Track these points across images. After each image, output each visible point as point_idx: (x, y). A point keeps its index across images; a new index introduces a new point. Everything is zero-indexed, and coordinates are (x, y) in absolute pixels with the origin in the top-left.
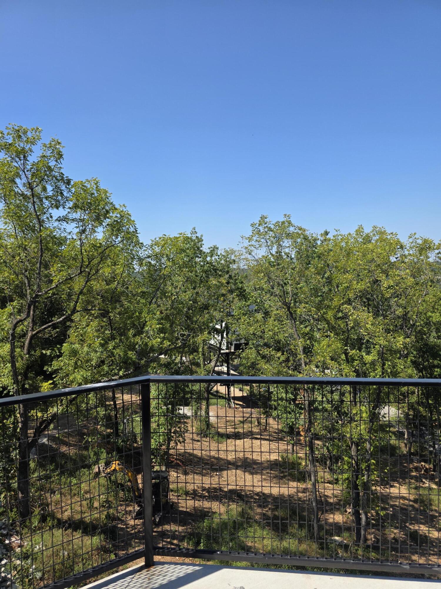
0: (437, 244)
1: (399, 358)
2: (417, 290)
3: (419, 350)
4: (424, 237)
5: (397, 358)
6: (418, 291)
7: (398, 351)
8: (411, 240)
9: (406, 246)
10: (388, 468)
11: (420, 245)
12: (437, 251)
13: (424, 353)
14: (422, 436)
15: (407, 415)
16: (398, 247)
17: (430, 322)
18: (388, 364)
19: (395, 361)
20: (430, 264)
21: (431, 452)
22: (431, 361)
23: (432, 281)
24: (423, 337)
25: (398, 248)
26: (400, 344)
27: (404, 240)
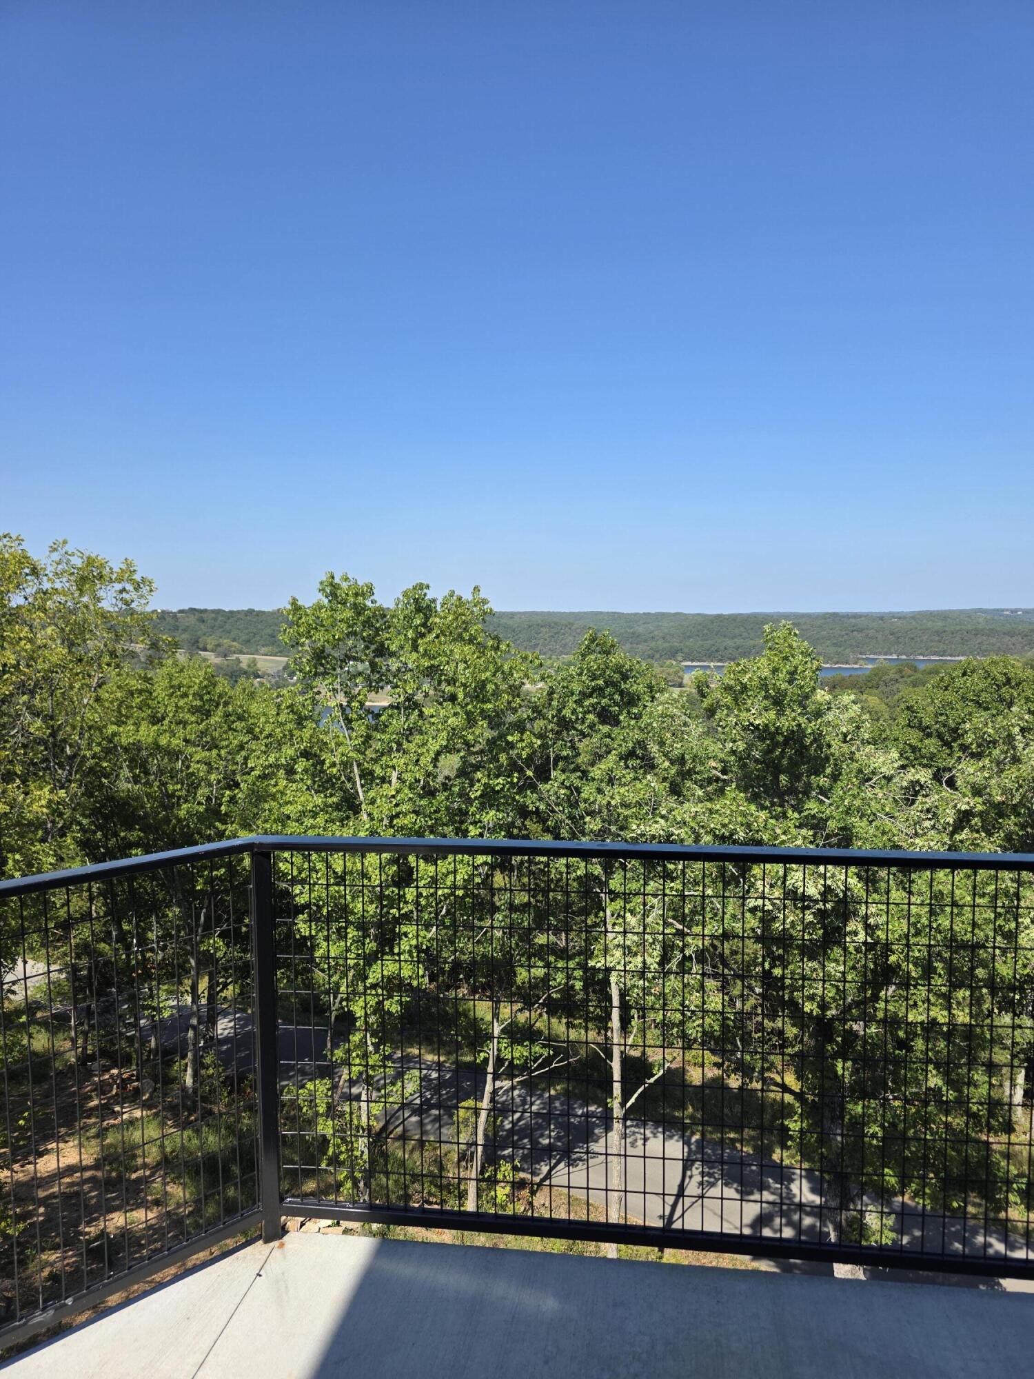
0: (116, 569)
1: (43, 840)
2: (77, 674)
3: (95, 812)
4: (87, 553)
5: (37, 841)
6: (80, 676)
7: (38, 824)
8: (56, 556)
9: (45, 569)
10: (26, 1114)
11: (79, 569)
12: (118, 586)
13: (107, 818)
14: (108, 1009)
15: (75, 969)
16: (27, 571)
17: (115, 746)
18: (14, 860)
19: (33, 849)
20: (104, 616)
21: (130, 1040)
22: (122, 834)
23: (113, 654)
24: (101, 782)
25: (27, 575)
26: (42, 806)
27: (39, 554)
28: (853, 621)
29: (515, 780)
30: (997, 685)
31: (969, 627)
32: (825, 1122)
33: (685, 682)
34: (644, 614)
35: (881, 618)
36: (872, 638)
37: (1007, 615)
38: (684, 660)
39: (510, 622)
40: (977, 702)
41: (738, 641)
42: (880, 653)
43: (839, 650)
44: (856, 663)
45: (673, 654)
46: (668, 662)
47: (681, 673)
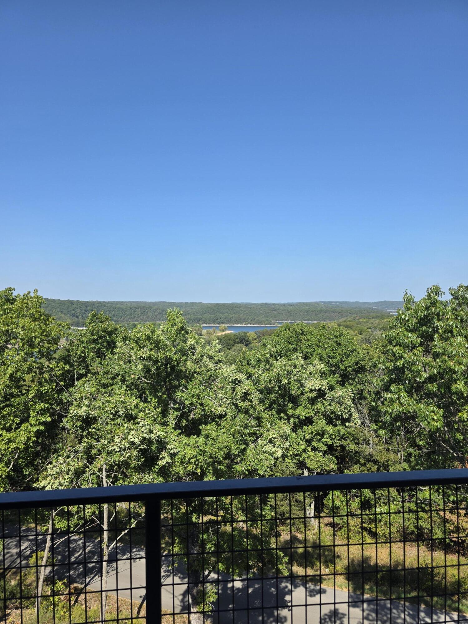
28: (273, 306)
29: (54, 387)
30: (298, 335)
31: (319, 309)
32: (189, 545)
33: (203, 333)
34: (185, 303)
35: (284, 305)
36: (280, 314)
37: (333, 304)
38: (203, 323)
39: (121, 306)
40: (289, 342)
41: (226, 315)
42: (284, 320)
43: (268, 319)
44: (274, 324)
45: (197, 321)
46: (195, 324)
47: (201, 330)
